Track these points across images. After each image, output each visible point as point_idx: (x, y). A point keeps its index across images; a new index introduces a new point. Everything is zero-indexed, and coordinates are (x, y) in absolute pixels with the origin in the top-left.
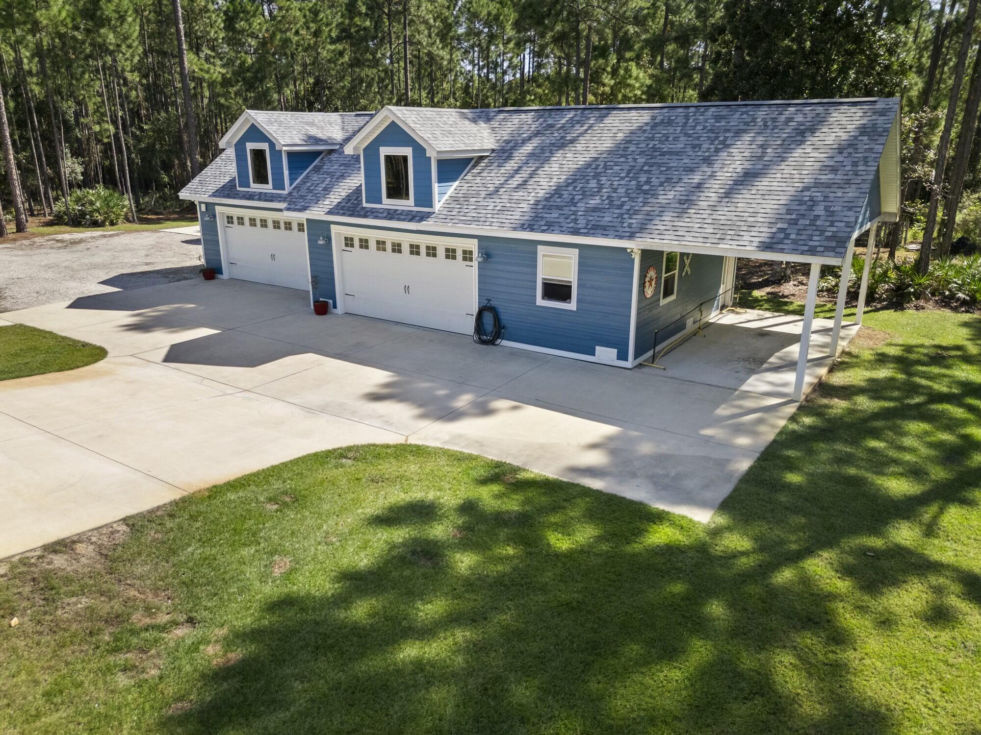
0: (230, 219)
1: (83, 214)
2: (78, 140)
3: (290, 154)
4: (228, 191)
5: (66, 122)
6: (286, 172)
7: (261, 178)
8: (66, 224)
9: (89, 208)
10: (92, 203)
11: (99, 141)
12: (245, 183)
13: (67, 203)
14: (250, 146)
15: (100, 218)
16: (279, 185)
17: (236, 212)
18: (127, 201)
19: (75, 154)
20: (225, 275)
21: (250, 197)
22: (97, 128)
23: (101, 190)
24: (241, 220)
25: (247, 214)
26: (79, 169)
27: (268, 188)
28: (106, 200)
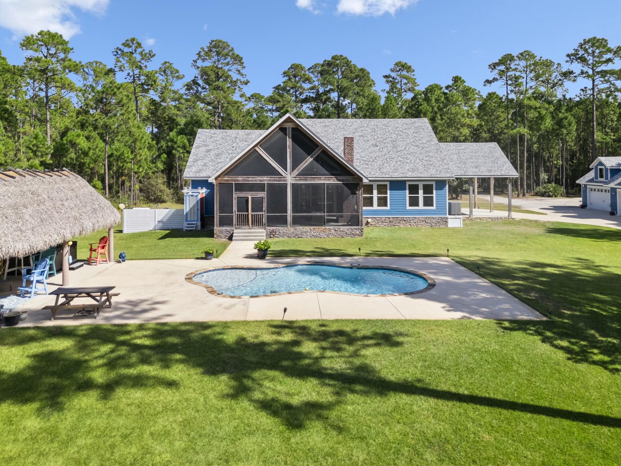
0: (591, 190)
1: (545, 192)
2: (547, 166)
3: (611, 170)
4: (591, 181)
5: (544, 160)
6: (609, 175)
7: (601, 176)
8: (539, 196)
9: (548, 190)
10: (549, 189)
11: (556, 167)
12: (596, 178)
13: (540, 189)
14: (599, 167)
15: (551, 194)
16: (607, 178)
17: (593, 187)
18: (563, 189)
19: (546, 171)
20: (588, 207)
21: (597, 182)
22: (555, 162)
23: (553, 184)
24: (595, 190)
25: (597, 188)
26: (546, 177)
27: (603, 180)
28: (555, 188)
